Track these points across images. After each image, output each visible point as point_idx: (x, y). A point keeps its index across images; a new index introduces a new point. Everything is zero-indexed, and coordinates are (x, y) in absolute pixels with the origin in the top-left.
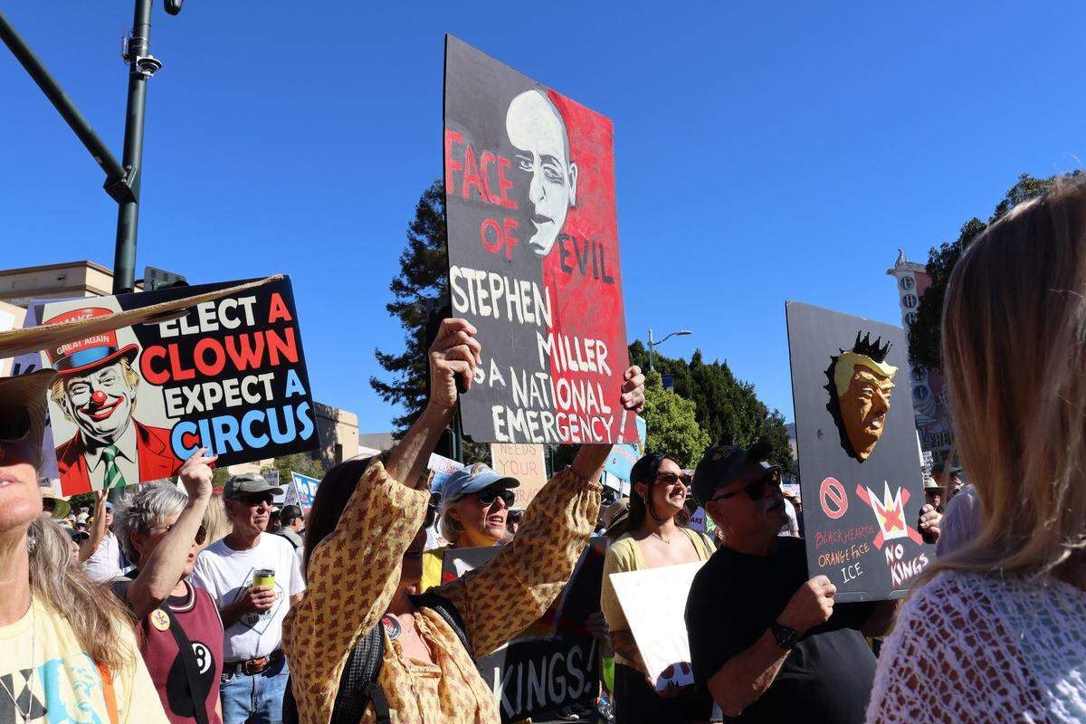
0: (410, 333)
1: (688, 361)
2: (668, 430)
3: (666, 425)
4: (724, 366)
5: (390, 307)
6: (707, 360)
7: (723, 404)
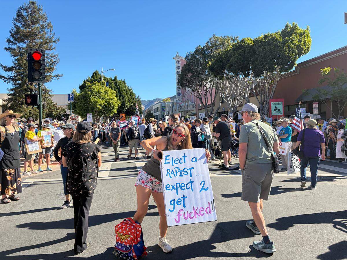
0: (14, 59)
1: (113, 79)
2: (107, 99)
3: (107, 97)
4: (124, 82)
6: (119, 79)
7: (123, 93)
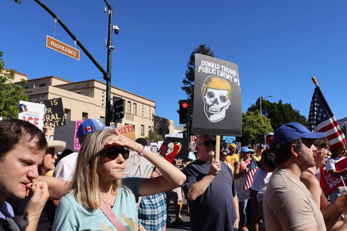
0: (189, 96)
1: (278, 103)
4: (289, 105)
5: (182, 88)
